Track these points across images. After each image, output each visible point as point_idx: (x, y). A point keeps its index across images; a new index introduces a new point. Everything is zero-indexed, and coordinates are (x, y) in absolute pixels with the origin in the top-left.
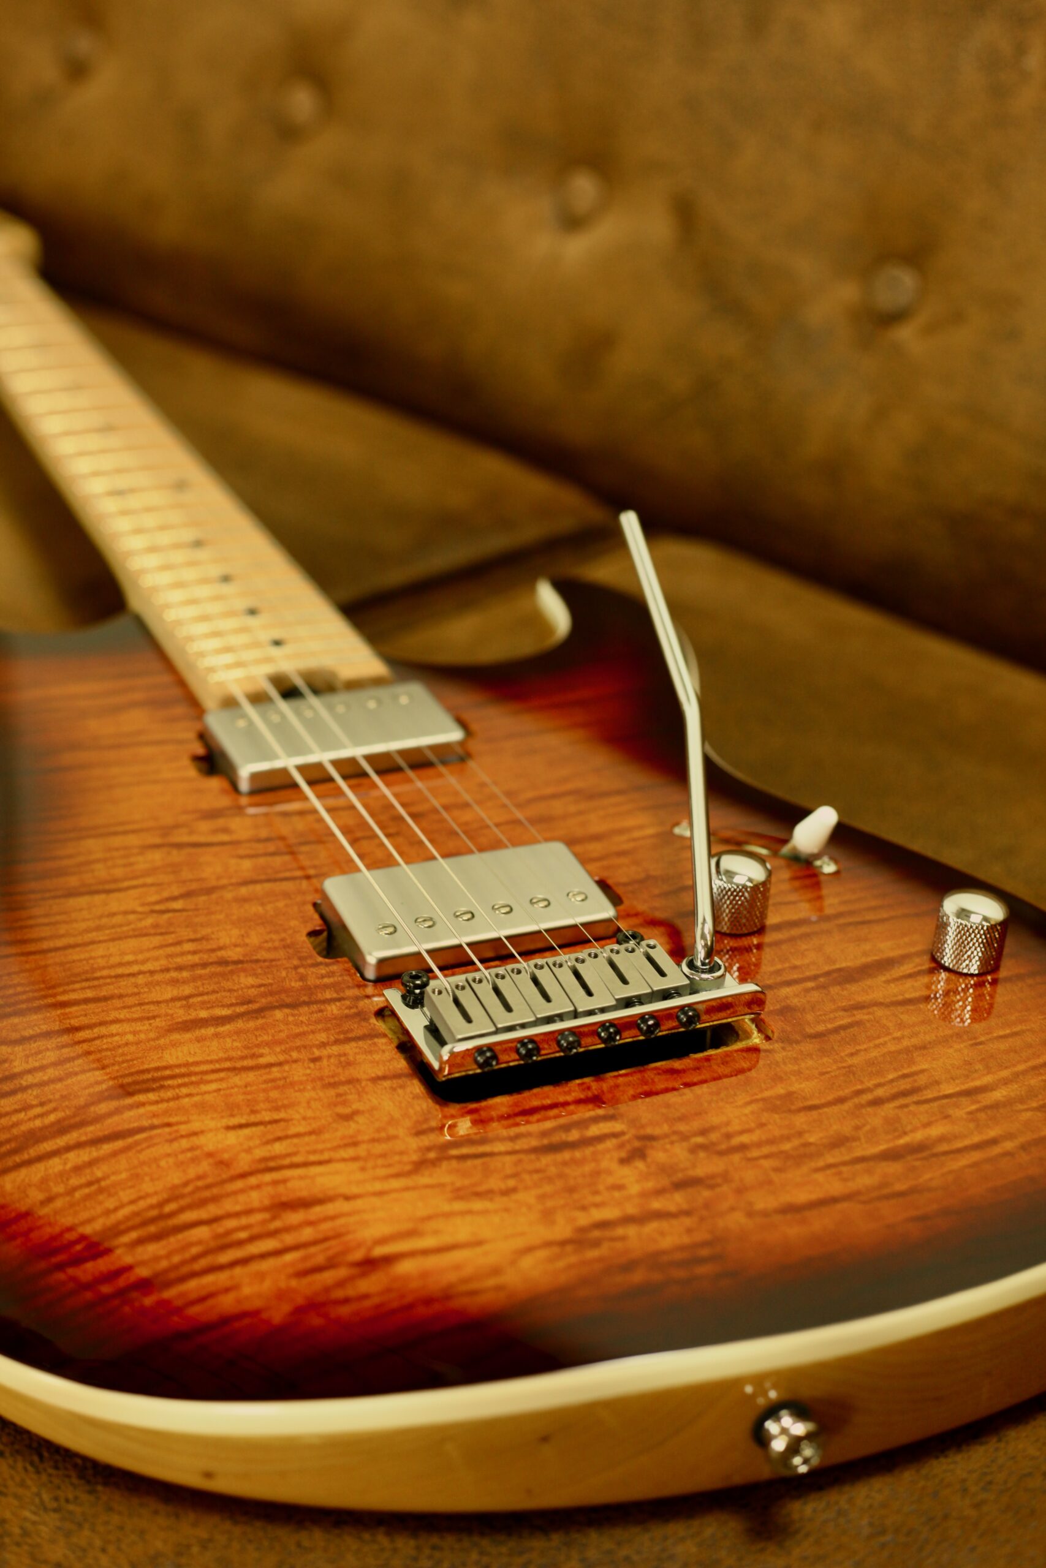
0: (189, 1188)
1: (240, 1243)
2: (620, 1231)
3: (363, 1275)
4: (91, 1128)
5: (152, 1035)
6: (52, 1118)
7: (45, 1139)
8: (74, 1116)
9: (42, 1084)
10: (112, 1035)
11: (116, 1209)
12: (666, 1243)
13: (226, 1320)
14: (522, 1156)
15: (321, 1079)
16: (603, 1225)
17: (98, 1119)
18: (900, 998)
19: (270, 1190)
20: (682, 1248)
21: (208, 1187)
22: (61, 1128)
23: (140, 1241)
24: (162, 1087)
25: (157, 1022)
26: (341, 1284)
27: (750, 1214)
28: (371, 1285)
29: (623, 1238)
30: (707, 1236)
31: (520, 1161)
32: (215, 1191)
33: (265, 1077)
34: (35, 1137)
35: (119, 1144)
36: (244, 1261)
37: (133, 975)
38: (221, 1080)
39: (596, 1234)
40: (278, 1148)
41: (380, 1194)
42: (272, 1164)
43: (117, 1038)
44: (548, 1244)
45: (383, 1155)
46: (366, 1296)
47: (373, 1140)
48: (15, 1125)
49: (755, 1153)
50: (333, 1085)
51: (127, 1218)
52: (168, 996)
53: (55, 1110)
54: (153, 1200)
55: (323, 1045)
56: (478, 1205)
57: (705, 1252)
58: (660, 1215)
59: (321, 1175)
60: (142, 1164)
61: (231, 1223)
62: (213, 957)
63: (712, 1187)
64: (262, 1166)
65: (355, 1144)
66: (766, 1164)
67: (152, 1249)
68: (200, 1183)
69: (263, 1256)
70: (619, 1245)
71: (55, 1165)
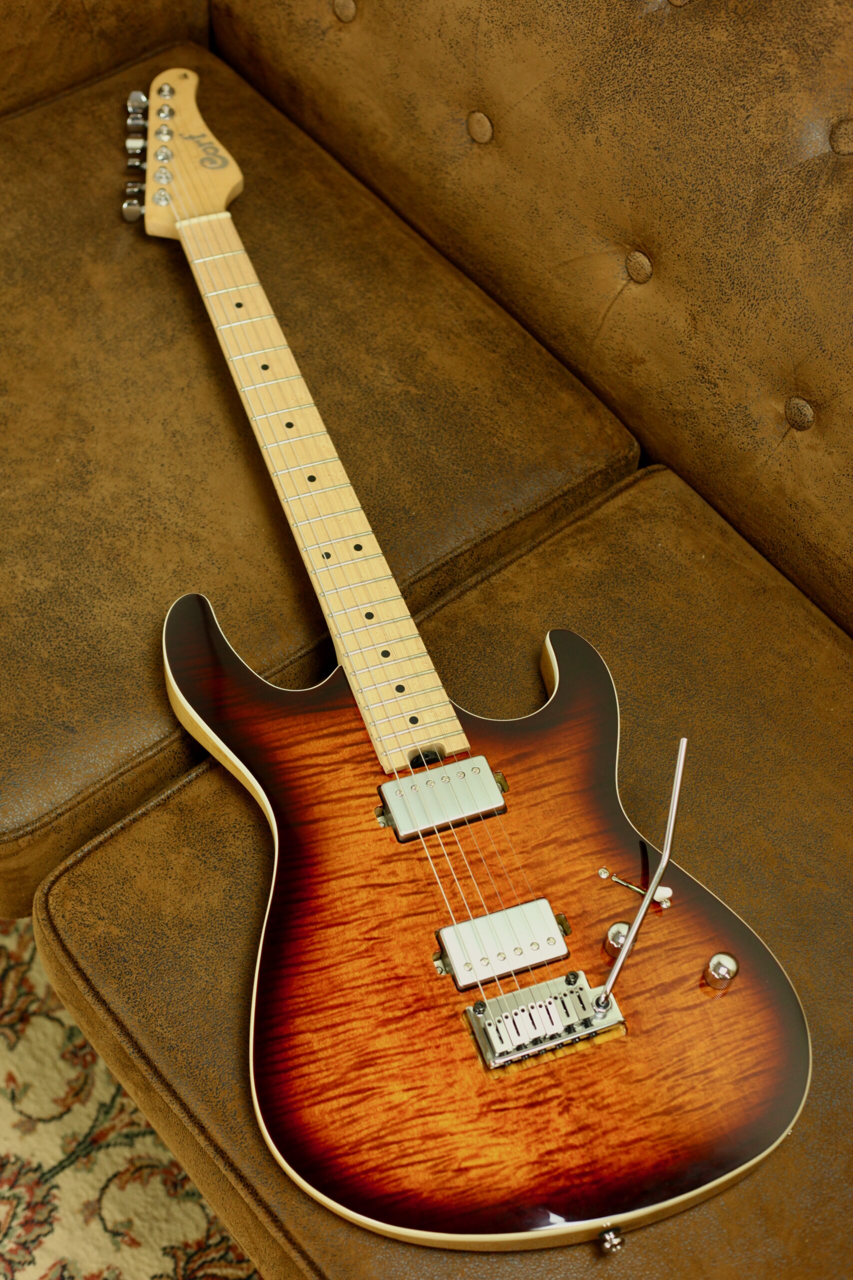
0: (389, 1124)
1: (410, 1155)
2: (556, 1157)
3: (457, 1177)
4: (348, 1086)
5: (370, 1029)
6: (332, 1078)
7: (329, 1090)
8: (341, 1078)
9: (327, 1058)
10: (353, 1029)
11: (361, 1131)
12: (573, 1163)
13: (406, 1191)
14: (519, 1110)
15: (440, 1060)
16: (549, 1153)
17: (351, 1081)
18: (685, 1005)
19: (421, 1128)
20: (578, 1167)
21: (397, 1124)
22: (336, 1085)
23: (371, 1149)
24: (376, 1064)
25: (372, 1021)
26: (449, 1180)
27: (607, 1147)
28: (460, 1182)
29: (556, 1161)
30: (589, 1160)
31: (519, 1113)
32: (400, 1126)
33: (418, 1058)
34: (325, 1088)
35: (360, 1096)
36: (412, 1164)
37: (359, 987)
38: (399, 1060)
39: (547, 1158)
40: (424, 1103)
41: (464, 1132)
42: (422, 1113)
43: (355, 1031)
44: (528, 1164)
45: (465, 1109)
46: (458, 1187)
47: (462, 1100)
48: (317, 1080)
49: (614, 1109)
50: (445, 1064)
51: (366, 1136)
52: (375, 1003)
53: (333, 1074)
54: (375, 1129)
55: (441, 1037)
56: (502, 1140)
57: (587, 1169)
58: (573, 1147)
59: (441, 1120)
60: (370, 1108)
61: (407, 1144)
62: (392, 974)
63: (594, 1130)
64: (418, 1114)
65: (454, 1102)
66: (618, 1116)
67: (375, 1153)
68: (394, 1122)
69: (420, 1162)
70: (555, 1165)
71: (334, 1104)
